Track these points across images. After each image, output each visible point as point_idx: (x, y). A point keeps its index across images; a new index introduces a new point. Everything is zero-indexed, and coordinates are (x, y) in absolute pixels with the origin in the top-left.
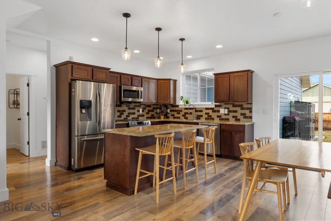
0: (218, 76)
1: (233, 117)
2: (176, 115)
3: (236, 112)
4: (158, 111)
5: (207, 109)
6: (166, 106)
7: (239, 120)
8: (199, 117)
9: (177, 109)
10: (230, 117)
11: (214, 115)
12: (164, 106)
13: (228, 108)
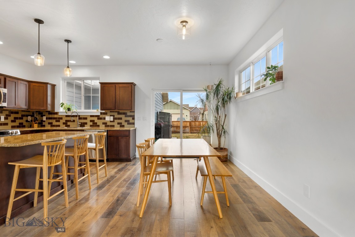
0: (104, 85)
1: (118, 123)
2: (55, 123)
3: (121, 119)
4: (29, 118)
5: (91, 116)
6: (41, 114)
7: (123, 126)
8: (83, 125)
9: (56, 116)
10: (115, 123)
11: (99, 122)
12: (38, 113)
13: (114, 116)
